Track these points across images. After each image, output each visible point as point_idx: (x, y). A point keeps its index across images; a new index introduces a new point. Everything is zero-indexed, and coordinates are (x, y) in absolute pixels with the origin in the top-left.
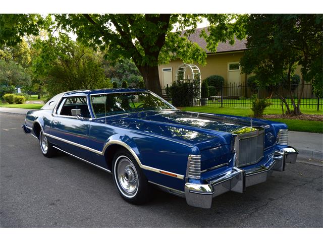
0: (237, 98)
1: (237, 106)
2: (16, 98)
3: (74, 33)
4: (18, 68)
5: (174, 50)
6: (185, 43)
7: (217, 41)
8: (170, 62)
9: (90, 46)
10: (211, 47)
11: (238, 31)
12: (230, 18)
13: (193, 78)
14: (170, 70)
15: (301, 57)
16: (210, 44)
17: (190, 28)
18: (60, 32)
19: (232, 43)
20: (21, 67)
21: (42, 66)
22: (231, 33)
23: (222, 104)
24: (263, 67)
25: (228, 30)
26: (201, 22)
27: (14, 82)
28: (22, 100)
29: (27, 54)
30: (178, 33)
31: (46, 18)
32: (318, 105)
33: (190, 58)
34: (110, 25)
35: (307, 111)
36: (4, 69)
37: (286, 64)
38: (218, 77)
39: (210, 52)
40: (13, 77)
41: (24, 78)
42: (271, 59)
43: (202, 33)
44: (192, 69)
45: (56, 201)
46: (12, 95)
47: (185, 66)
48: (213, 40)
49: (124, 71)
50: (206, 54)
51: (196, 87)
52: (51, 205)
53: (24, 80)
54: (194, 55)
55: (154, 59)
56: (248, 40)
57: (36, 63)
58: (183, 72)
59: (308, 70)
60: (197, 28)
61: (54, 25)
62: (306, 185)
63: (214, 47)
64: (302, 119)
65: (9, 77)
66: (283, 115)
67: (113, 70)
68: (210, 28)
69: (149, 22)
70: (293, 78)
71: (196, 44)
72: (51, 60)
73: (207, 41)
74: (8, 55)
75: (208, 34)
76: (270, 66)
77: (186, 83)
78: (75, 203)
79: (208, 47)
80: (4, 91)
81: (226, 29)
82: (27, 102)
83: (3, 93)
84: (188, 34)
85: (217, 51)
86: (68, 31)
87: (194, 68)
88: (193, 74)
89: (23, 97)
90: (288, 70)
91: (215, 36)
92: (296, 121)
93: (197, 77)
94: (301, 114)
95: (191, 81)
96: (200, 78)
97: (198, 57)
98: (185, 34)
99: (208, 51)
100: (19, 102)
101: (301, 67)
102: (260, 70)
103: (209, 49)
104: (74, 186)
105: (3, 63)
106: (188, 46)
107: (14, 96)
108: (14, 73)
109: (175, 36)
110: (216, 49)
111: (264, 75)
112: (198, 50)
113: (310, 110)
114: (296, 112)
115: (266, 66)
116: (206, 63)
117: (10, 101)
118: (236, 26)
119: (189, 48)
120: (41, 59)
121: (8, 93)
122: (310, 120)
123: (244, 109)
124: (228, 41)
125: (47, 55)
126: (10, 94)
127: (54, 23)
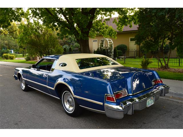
0: (134, 58)
1: (134, 63)
2: (10, 56)
3: (41, 20)
4: (11, 39)
5: (98, 30)
6: (104, 26)
7: (122, 25)
8: (96, 37)
9: (50, 28)
10: (119, 28)
11: (135, 20)
12: (130, 12)
13: (109, 46)
14: (97, 41)
15: (169, 36)
16: (119, 27)
17: (108, 17)
18: (34, 20)
19: (131, 26)
20: (13, 39)
21: (23, 39)
22: (130, 21)
23: (125, 61)
24: (147, 41)
25: (129, 19)
26: (114, 14)
27: (9, 47)
28: (13, 57)
29: (17, 31)
30: (100, 21)
31: (26, 12)
32: (180, 63)
33: (107, 35)
34: (61, 16)
35: (173, 66)
36: (4, 40)
37: (161, 39)
38: (124, 45)
39: (119, 31)
40: (8, 44)
41: (15, 45)
42: (152, 36)
43: (114, 20)
44: (108, 41)
45: (19, 122)
46: (8, 54)
47: (104, 39)
48: (121, 25)
49: (72, 41)
50: (116, 33)
51: (111, 51)
52: (15, 124)
53: (14, 46)
54: (110, 33)
55: (86, 35)
56: (139, 26)
57: (20, 37)
58: (103, 43)
59: (173, 43)
60: (112, 17)
61: (30, 16)
62: (166, 114)
63: (121, 29)
64: (170, 71)
65: (6, 44)
66: (159, 68)
67: (65, 41)
68: (119, 18)
69: (83, 15)
70: (165, 48)
71: (111, 27)
72: (28, 35)
73: (117, 25)
74: (6, 32)
75: (117, 21)
76: (152, 41)
77: (105, 49)
78: (29, 123)
79: (117, 29)
80: (3, 52)
81: (127, 18)
82: (16, 58)
83: (3, 53)
84: (106, 22)
85: (123, 31)
86: (38, 19)
87: (110, 40)
88: (109, 44)
89: (14, 55)
90: (162, 43)
91: (121, 23)
92: (166, 72)
93: (111, 46)
94: (169, 68)
95: (108, 48)
96: (113, 46)
97: (112, 34)
98: (104, 21)
99: (118, 31)
100: (12, 58)
101: (169, 41)
102: (146, 43)
103: (118, 30)
104: (31, 113)
105: (3, 36)
106: (107, 28)
107: (9, 55)
108: (9, 42)
109: (98, 22)
110: (122, 29)
111: (148, 46)
112: (112, 30)
113: (175, 65)
114: (166, 67)
115: (149, 40)
116: (116, 38)
117: (6, 58)
118: (133, 17)
119: (107, 29)
120: (23, 35)
121: (6, 53)
122: (174, 72)
123: (137, 65)
124: (128, 25)
125: (26, 33)
126: (6, 54)
127: (31, 14)
